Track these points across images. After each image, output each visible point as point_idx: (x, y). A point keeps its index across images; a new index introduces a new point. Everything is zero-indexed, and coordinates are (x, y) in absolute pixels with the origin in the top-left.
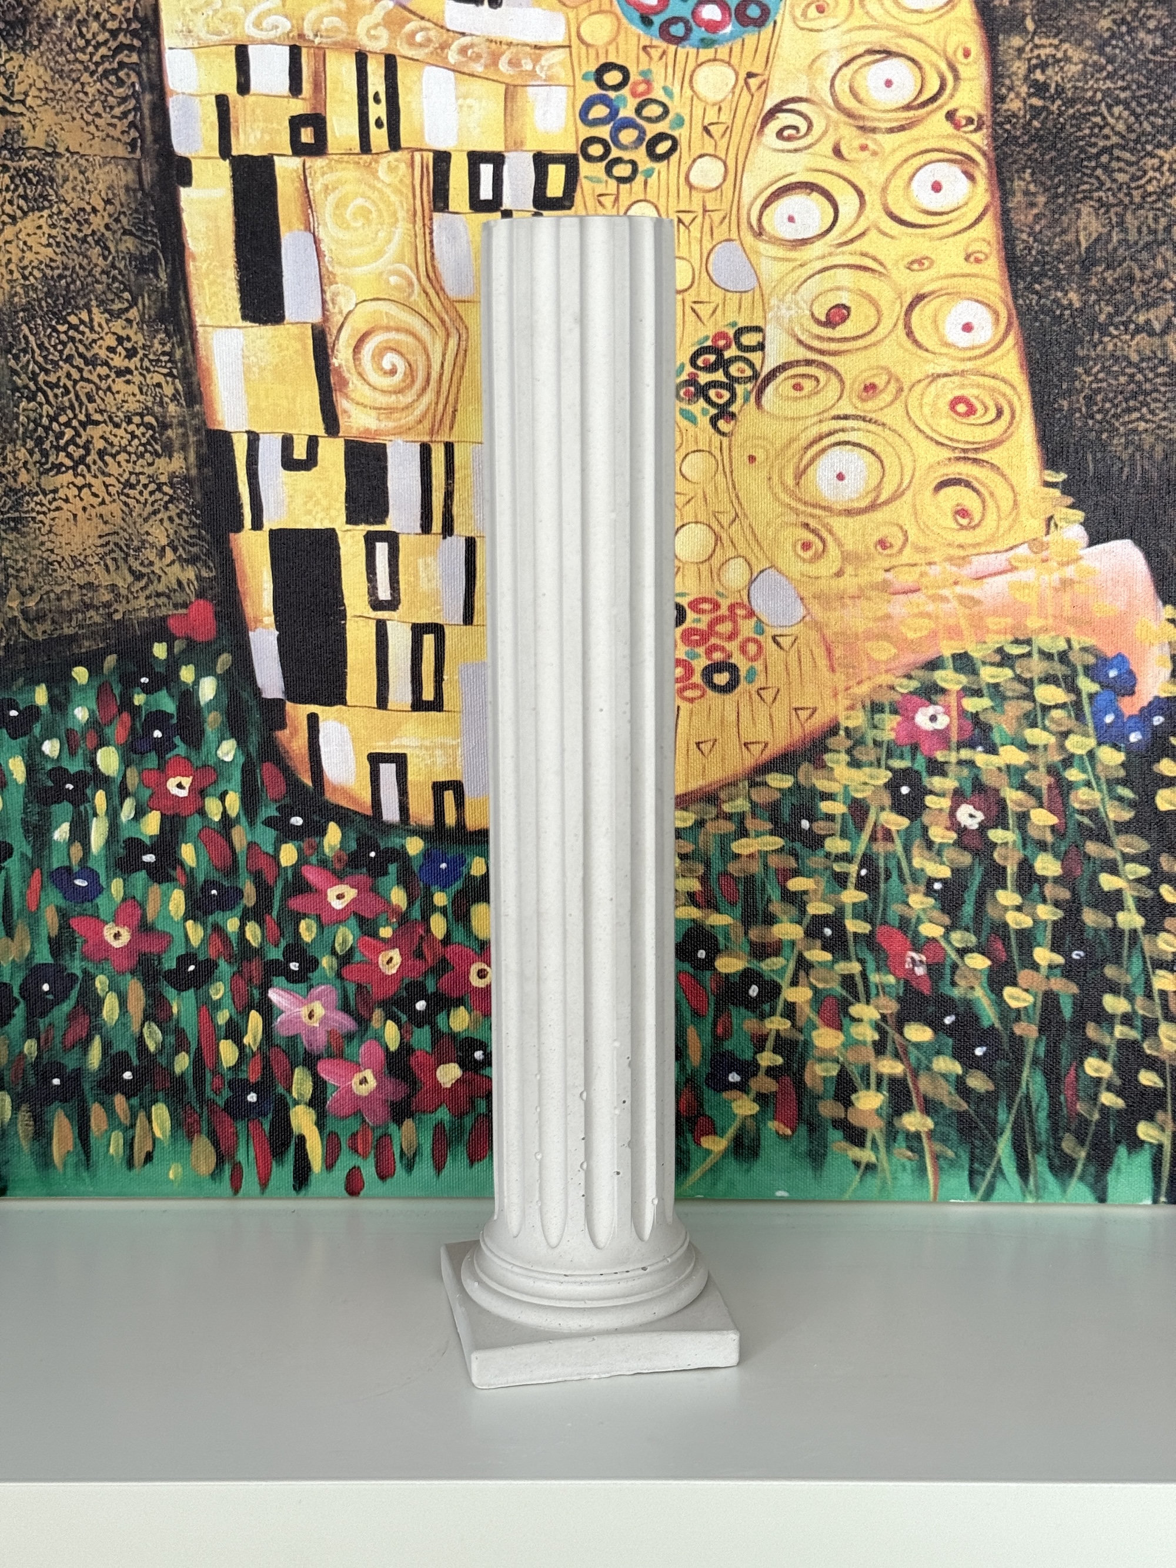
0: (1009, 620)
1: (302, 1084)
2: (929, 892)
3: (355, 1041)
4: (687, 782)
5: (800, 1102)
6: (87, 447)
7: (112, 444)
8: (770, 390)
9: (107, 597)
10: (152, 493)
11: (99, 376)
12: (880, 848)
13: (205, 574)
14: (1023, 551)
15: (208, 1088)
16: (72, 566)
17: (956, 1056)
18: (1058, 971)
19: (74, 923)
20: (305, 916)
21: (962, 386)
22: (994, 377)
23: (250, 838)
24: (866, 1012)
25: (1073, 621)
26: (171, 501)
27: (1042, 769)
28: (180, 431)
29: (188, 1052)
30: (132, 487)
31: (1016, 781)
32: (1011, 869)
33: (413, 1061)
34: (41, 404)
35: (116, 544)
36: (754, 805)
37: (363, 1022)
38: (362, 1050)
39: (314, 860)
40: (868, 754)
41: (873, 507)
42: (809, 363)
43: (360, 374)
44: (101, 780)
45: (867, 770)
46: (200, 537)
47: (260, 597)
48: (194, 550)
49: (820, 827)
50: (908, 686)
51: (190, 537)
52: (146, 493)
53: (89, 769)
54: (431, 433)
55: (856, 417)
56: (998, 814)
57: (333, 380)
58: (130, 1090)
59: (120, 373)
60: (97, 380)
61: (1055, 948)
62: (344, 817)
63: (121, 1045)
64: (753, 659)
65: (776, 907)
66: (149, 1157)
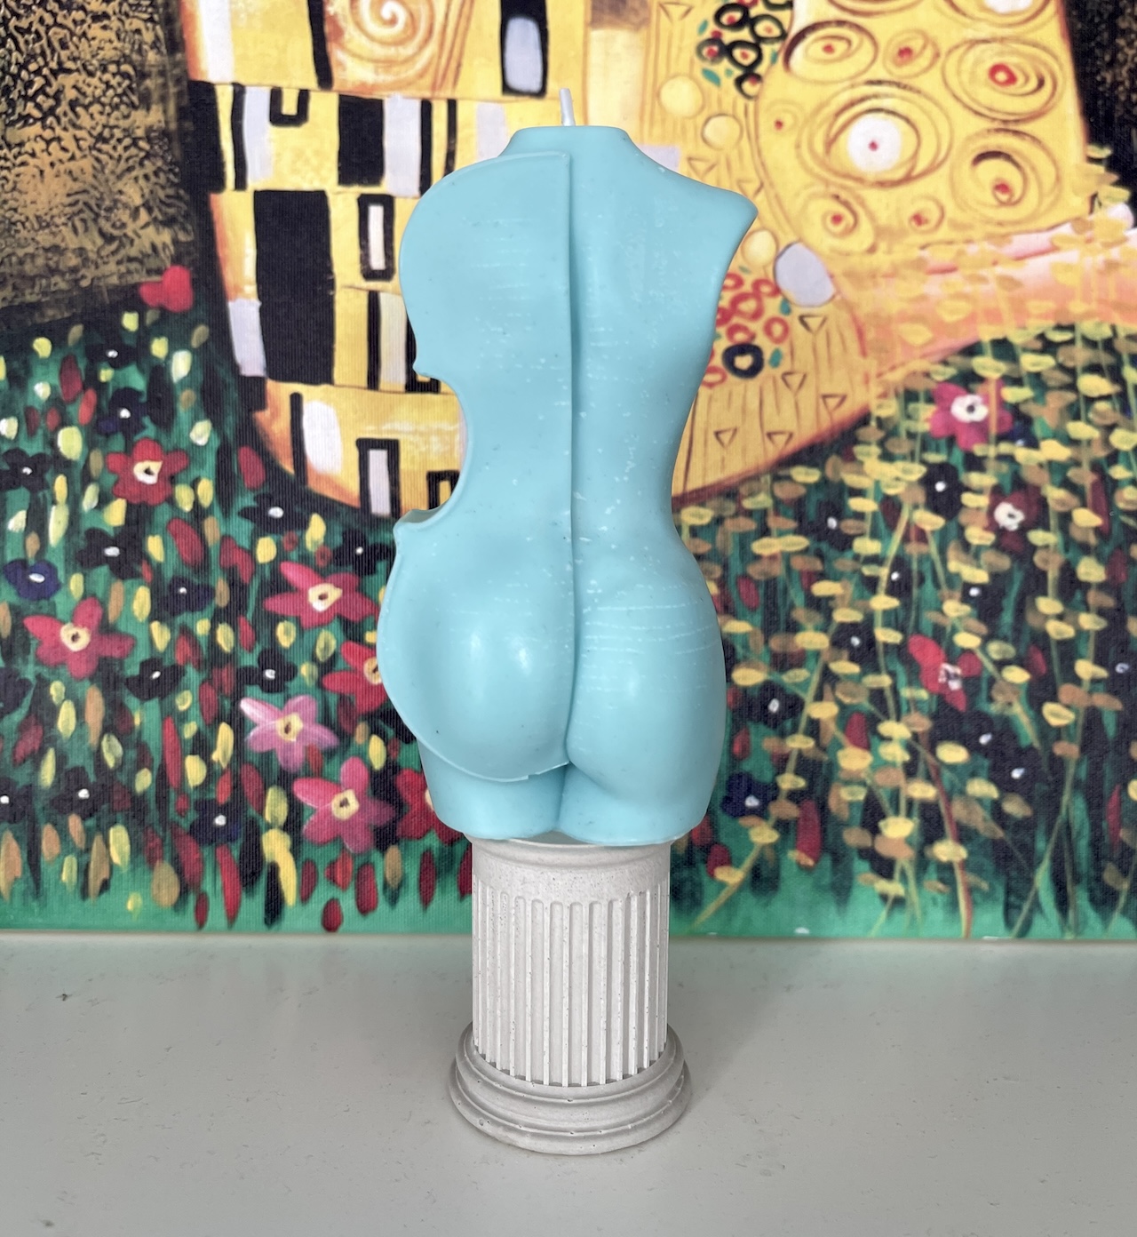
0: (1050, 305)
1: (275, 806)
2: (966, 598)
3: (336, 760)
4: (705, 475)
5: (824, 831)
6: (57, 97)
7: (84, 94)
8: (799, 51)
9: (74, 261)
10: (126, 148)
11: (74, 22)
12: (914, 549)
13: (182, 237)
14: (1066, 230)
15: (172, 809)
16: (36, 226)
17: (992, 780)
18: (1101, 686)
19: (28, 622)
20: (283, 618)
21: (1001, 53)
22: (1035, 45)
23: (223, 530)
24: (895, 729)
25: (1119, 306)
26: (148, 156)
27: (1086, 467)
28: (160, 81)
29: (151, 769)
30: (106, 141)
31: (1058, 478)
32: (1053, 574)
33: (400, 782)
34: (10, 52)
35: (86, 204)
36: (777, 503)
37: (345, 737)
38: (345, 769)
39: (294, 555)
40: (901, 446)
41: (908, 179)
42: (840, 23)
43: (359, 25)
44: (63, 465)
45: (900, 464)
46: (178, 197)
47: (241, 263)
48: (171, 211)
49: (849, 526)
50: (944, 373)
51: (168, 196)
52: (120, 148)
53: (48, 452)
54: (434, 87)
55: (890, 83)
56: (1038, 514)
57: (327, 29)
58: (87, 810)
59: (97, 18)
60: (71, 25)
61: (1100, 660)
62: (328, 508)
63: (75, 760)
64: (778, 341)
65: (800, 614)
66: (105, 886)
